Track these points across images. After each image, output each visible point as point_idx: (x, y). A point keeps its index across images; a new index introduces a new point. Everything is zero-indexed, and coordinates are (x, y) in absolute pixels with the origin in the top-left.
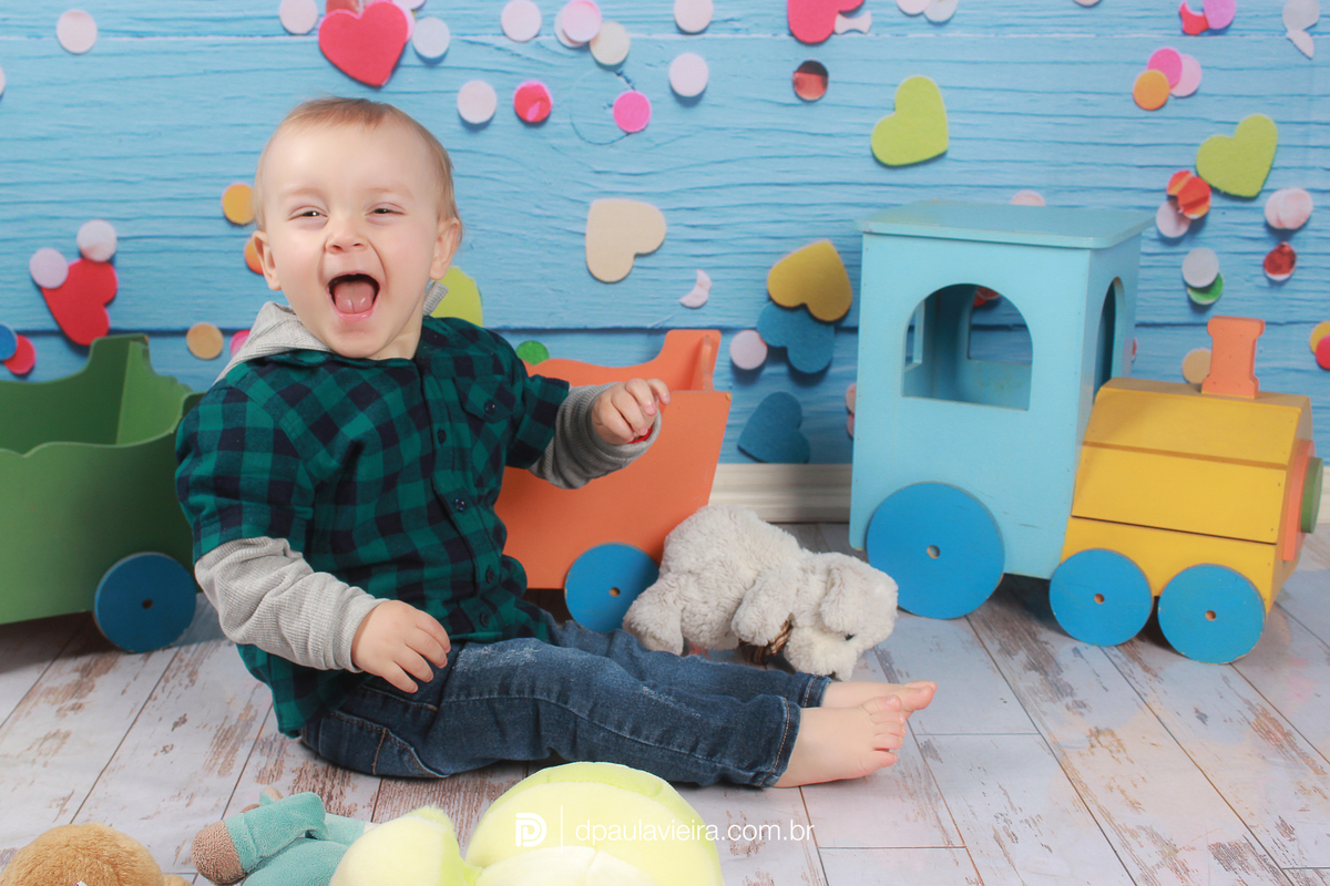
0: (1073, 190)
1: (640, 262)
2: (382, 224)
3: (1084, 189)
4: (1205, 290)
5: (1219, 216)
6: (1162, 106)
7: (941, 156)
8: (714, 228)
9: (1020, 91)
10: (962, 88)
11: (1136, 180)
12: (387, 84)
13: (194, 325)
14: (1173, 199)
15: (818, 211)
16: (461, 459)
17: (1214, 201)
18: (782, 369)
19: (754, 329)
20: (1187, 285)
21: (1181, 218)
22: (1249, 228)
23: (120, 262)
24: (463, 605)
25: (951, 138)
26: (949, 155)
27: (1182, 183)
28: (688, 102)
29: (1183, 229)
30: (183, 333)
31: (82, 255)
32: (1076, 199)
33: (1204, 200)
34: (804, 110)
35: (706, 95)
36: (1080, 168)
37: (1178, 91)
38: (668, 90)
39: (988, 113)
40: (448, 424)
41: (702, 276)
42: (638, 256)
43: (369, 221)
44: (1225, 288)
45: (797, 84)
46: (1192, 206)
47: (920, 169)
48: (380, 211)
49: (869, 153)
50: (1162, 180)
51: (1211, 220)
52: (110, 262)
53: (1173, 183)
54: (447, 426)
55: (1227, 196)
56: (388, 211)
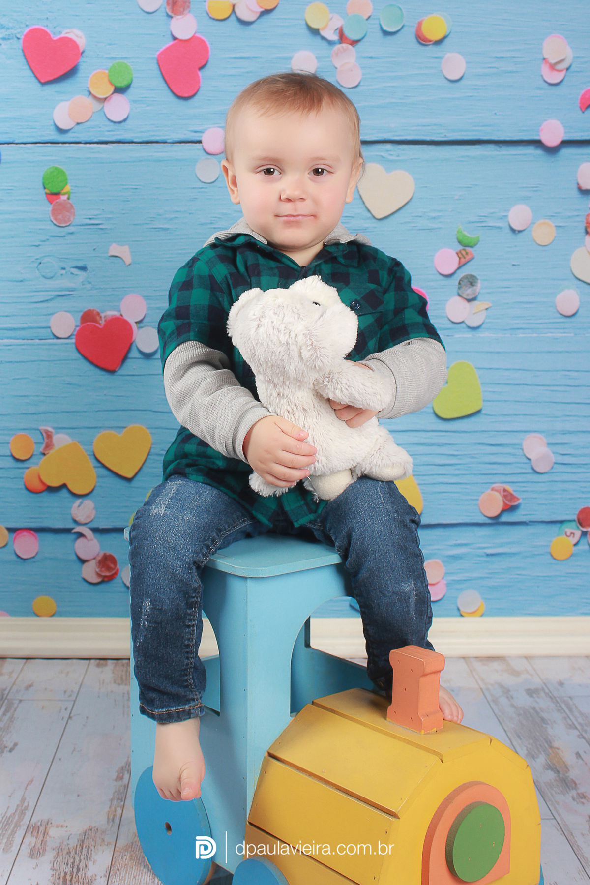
0: (564, 433)
3: (571, 432)
7: (478, 412)
9: (526, 370)
10: (490, 369)
12: (119, 370)
25: (484, 401)
26: (483, 412)
32: (566, 439)
36: (568, 418)
39: (508, 384)
47: (465, 421)
48: (316, 171)
49: (432, 411)
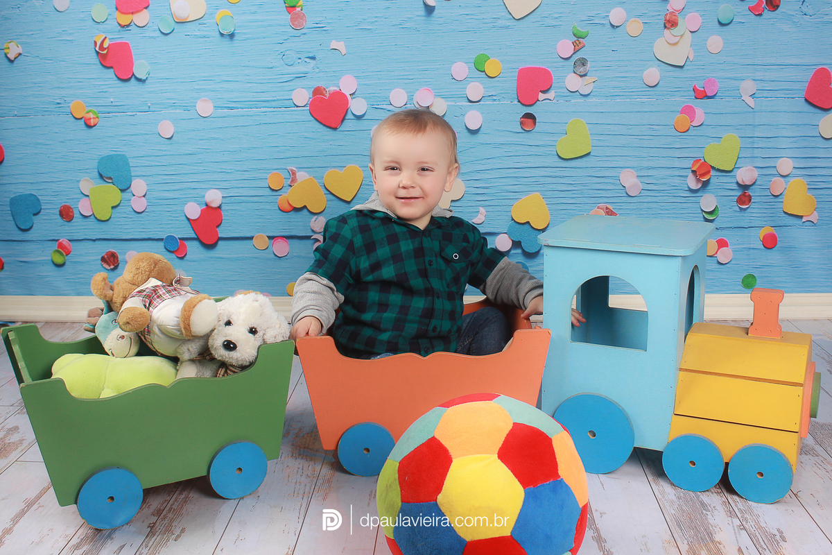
0: (649, 168)
1: (453, 204)
2: (424, 176)
3: (654, 168)
4: (711, 213)
5: (715, 179)
6: (688, 130)
7: (588, 154)
8: (487, 188)
9: (622, 125)
10: (596, 124)
11: (677, 164)
12: (339, 127)
13: (256, 235)
14: (694, 172)
15: (534, 179)
16: (441, 275)
17: (713, 173)
18: (519, 251)
19: (506, 233)
20: (702, 210)
21: (698, 180)
22: (731, 185)
23: (223, 208)
24: (420, 340)
25: (592, 146)
26: (591, 154)
27: (698, 165)
28: (474, 132)
29: (700, 185)
30: (251, 238)
31: (207, 205)
32: (650, 173)
33: (709, 172)
34: (526, 135)
35: (481, 129)
36: (652, 158)
37: (694, 124)
38: (465, 127)
39: (609, 135)
40: (434, 258)
41: (482, 209)
42: (452, 201)
43: (418, 174)
44: (720, 211)
45: (522, 123)
46: (703, 175)
47: (579, 160)
48: (423, 169)
49: (555, 153)
50: (689, 163)
51: (711, 181)
52: (219, 207)
53: (694, 165)
54: (434, 259)
55: (719, 170)
56: (427, 170)
